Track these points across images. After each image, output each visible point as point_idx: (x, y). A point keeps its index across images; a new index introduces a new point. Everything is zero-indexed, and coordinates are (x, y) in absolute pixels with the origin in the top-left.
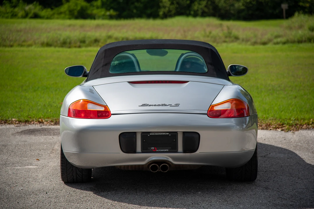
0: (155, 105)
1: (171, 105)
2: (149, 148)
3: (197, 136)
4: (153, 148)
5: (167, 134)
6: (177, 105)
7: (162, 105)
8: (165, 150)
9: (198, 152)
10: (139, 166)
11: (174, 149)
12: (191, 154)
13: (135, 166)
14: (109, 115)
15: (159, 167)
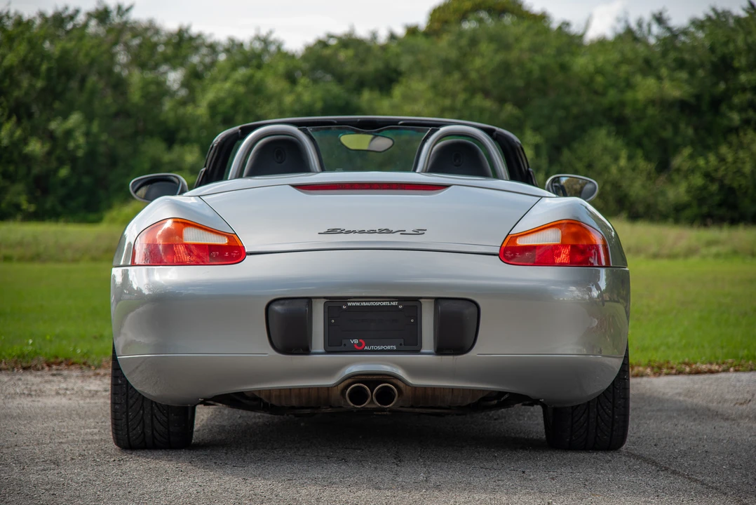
0: (362, 232)
1: (403, 232)
2: (344, 341)
3: (473, 309)
4: (356, 341)
5: (394, 304)
6: (419, 232)
7: (381, 231)
8: (388, 347)
9: (473, 353)
10: (319, 389)
11: (412, 345)
12: (456, 357)
13: (309, 389)
14: (240, 256)
15: (372, 393)
